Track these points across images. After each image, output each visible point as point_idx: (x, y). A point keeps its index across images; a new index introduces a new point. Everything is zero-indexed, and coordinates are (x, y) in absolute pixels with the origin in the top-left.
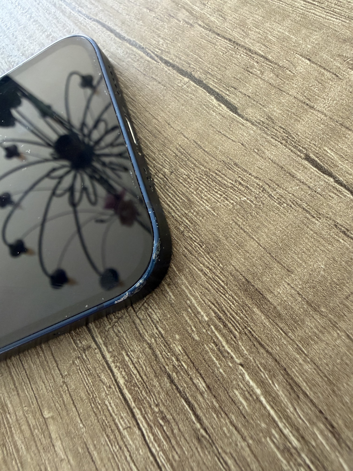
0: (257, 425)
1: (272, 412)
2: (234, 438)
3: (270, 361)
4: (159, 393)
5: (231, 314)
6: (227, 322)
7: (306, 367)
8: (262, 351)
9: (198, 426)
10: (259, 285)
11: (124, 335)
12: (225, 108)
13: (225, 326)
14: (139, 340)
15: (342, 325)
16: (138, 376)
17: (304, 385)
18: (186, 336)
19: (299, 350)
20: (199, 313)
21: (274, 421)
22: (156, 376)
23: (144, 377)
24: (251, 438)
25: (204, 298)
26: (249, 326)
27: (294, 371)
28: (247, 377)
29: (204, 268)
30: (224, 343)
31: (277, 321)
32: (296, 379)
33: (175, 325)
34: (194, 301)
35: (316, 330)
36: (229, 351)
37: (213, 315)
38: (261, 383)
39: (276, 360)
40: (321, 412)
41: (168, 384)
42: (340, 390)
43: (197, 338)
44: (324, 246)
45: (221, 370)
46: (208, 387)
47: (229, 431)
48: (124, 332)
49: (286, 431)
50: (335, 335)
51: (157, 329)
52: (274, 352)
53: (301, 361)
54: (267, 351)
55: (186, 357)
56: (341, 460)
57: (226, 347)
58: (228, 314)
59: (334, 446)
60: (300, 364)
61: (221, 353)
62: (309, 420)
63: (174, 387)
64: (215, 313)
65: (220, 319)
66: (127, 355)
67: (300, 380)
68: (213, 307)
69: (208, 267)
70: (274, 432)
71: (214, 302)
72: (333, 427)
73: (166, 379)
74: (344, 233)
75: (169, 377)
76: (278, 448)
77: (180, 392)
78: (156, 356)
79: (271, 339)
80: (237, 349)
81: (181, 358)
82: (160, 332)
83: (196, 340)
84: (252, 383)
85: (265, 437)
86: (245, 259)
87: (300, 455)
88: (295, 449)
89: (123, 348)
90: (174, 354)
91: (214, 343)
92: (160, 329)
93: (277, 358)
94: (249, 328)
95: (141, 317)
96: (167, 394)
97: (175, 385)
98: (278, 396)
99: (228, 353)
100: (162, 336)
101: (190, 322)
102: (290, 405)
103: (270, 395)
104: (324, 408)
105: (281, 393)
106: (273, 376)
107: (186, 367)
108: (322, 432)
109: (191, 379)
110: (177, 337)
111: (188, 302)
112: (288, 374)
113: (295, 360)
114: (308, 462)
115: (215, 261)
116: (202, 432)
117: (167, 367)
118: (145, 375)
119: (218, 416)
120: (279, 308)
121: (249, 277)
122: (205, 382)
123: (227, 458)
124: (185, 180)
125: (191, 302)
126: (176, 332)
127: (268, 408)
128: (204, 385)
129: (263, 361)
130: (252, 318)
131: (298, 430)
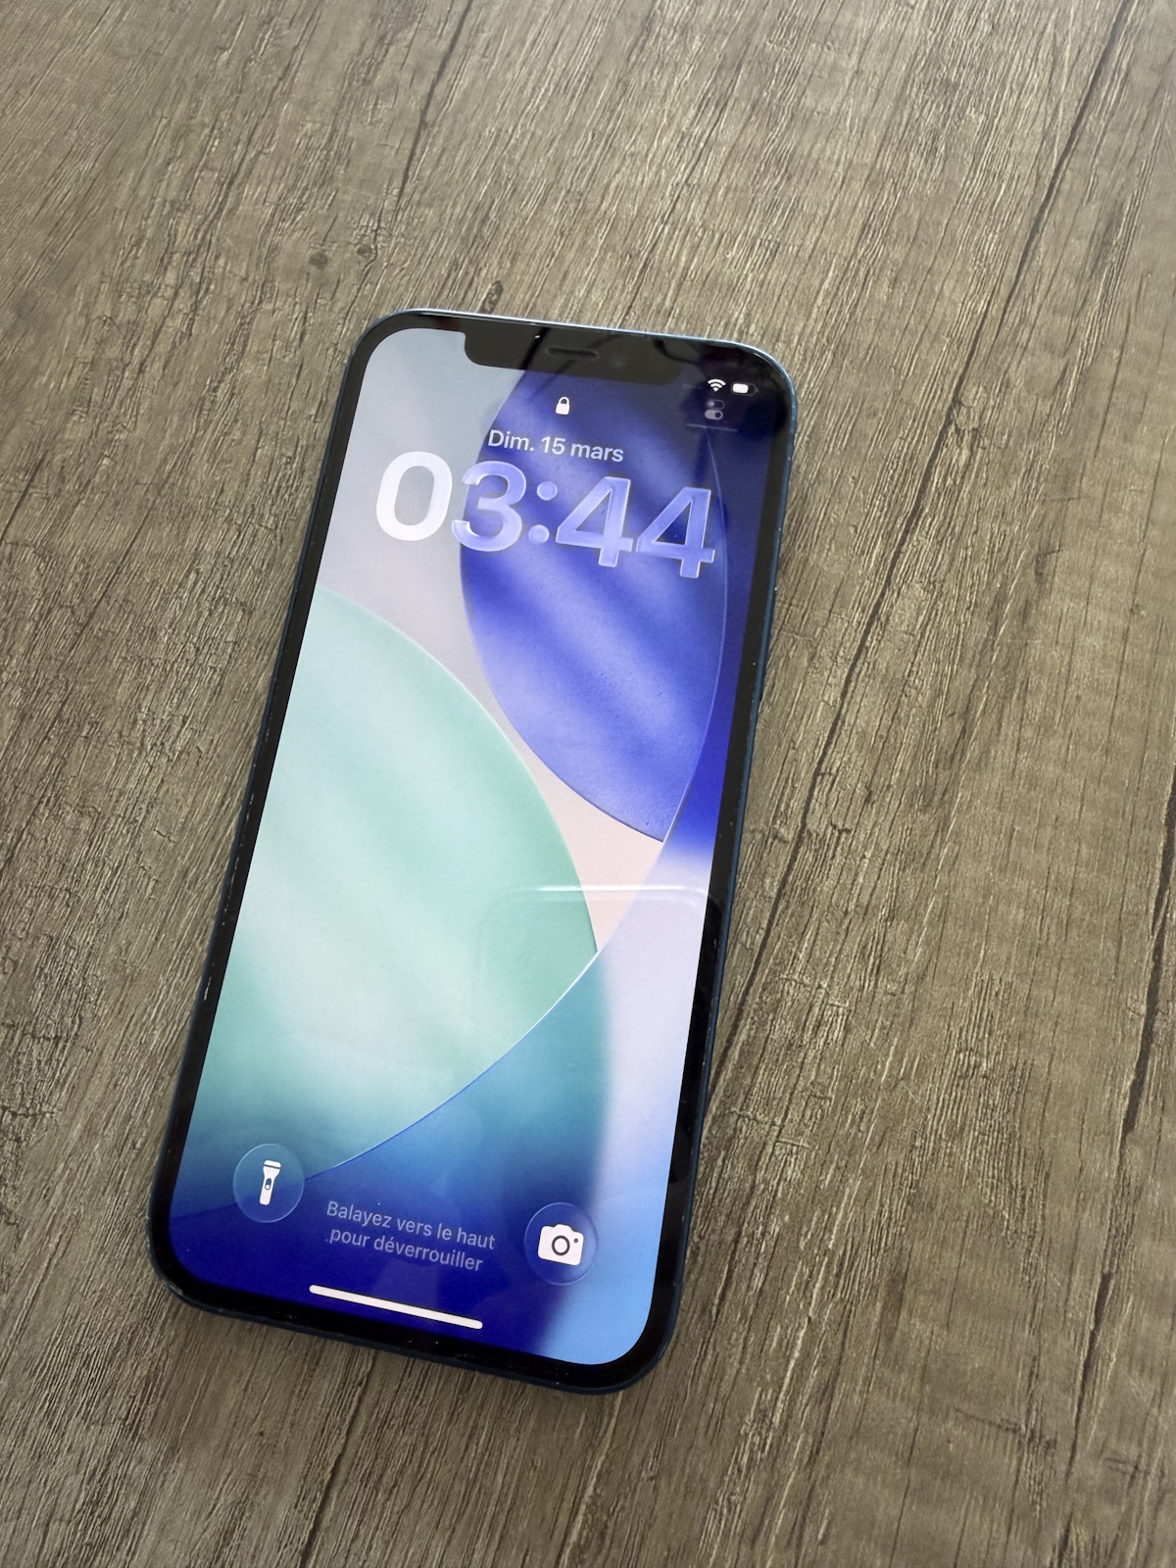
0: (764, 1369)
1: (787, 1381)
2: (734, 1350)
3: (835, 1352)
4: (713, 1231)
5: (855, 1276)
6: (843, 1276)
7: (856, 1398)
8: (840, 1336)
9: (716, 1301)
10: (909, 1294)
11: (742, 1141)
12: (1125, 1109)
13: (838, 1275)
14: (749, 1166)
15: (924, 1419)
16: (712, 1191)
17: (836, 1404)
18: (794, 1229)
19: (867, 1381)
20: (831, 1231)
21: (781, 1387)
22: (728, 1216)
23: (716, 1200)
24: (748, 1370)
25: (851, 1229)
26: (856, 1306)
27: (842, 1386)
28: (802, 1334)
29: (886, 1207)
30: (818, 1285)
31: (882, 1340)
32: (836, 1391)
33: (798, 1206)
34: (840, 1216)
35: (900, 1390)
36: (814, 1297)
37: (841, 1253)
38: (806, 1355)
39: (840, 1359)
40: (823, 1433)
41: (730, 1238)
42: (857, 1444)
43: (802, 1245)
44: (1001, 1355)
45: (788, 1298)
46: (761, 1290)
47: (737, 1340)
48: (746, 1138)
49: (780, 1405)
50: (909, 1415)
51: (778, 1184)
52: (847, 1352)
53: (858, 1389)
54: (843, 1344)
55: (773, 1244)
56: (793, 1474)
57: (816, 1291)
58: (853, 1273)
59: (801, 1461)
60: (854, 1390)
61: (806, 1288)
62: (806, 1424)
63: (732, 1247)
64: (844, 1254)
65: (841, 1265)
66: (724, 1160)
67: (838, 1396)
68: (849, 1247)
69: (890, 1212)
70: (770, 1391)
71: (855, 1247)
72: (818, 1452)
73: (733, 1231)
74: (1031, 1373)
75: (739, 1234)
76: (758, 1404)
77: (732, 1258)
78: (748, 1203)
79: (858, 1342)
80: (822, 1305)
81: (768, 1237)
82: (777, 1191)
83: (798, 1247)
84: (799, 1342)
85: (758, 1385)
86: (930, 1258)
87: (768, 1431)
88: (771, 1423)
89: (727, 1149)
90: (766, 1225)
91: (811, 1272)
92: (780, 1188)
93: (844, 1360)
94: (853, 1308)
95: (777, 1153)
96: (720, 1243)
97: (735, 1247)
98: (807, 1379)
99: (811, 1297)
100: (774, 1197)
101: (813, 1226)
102: (806, 1397)
103: (801, 1370)
104: (828, 1436)
105: (812, 1381)
106: (822, 1363)
107: (762, 1250)
108: (805, 1443)
109: (755, 1264)
110: (787, 1218)
111: (834, 1209)
112: (835, 1380)
113: (854, 1380)
114: (769, 1442)
115: (904, 1217)
116: (714, 1312)
117: (746, 1225)
118: (720, 1201)
119: (741, 1319)
120: (898, 1334)
121: (911, 1277)
122: (763, 1284)
123: (710, 1352)
124: (986, 1106)
125: (836, 1214)
126: (791, 1214)
127: (789, 1374)
128: (760, 1285)
129: (830, 1344)
130: (867, 1306)
131: (789, 1417)
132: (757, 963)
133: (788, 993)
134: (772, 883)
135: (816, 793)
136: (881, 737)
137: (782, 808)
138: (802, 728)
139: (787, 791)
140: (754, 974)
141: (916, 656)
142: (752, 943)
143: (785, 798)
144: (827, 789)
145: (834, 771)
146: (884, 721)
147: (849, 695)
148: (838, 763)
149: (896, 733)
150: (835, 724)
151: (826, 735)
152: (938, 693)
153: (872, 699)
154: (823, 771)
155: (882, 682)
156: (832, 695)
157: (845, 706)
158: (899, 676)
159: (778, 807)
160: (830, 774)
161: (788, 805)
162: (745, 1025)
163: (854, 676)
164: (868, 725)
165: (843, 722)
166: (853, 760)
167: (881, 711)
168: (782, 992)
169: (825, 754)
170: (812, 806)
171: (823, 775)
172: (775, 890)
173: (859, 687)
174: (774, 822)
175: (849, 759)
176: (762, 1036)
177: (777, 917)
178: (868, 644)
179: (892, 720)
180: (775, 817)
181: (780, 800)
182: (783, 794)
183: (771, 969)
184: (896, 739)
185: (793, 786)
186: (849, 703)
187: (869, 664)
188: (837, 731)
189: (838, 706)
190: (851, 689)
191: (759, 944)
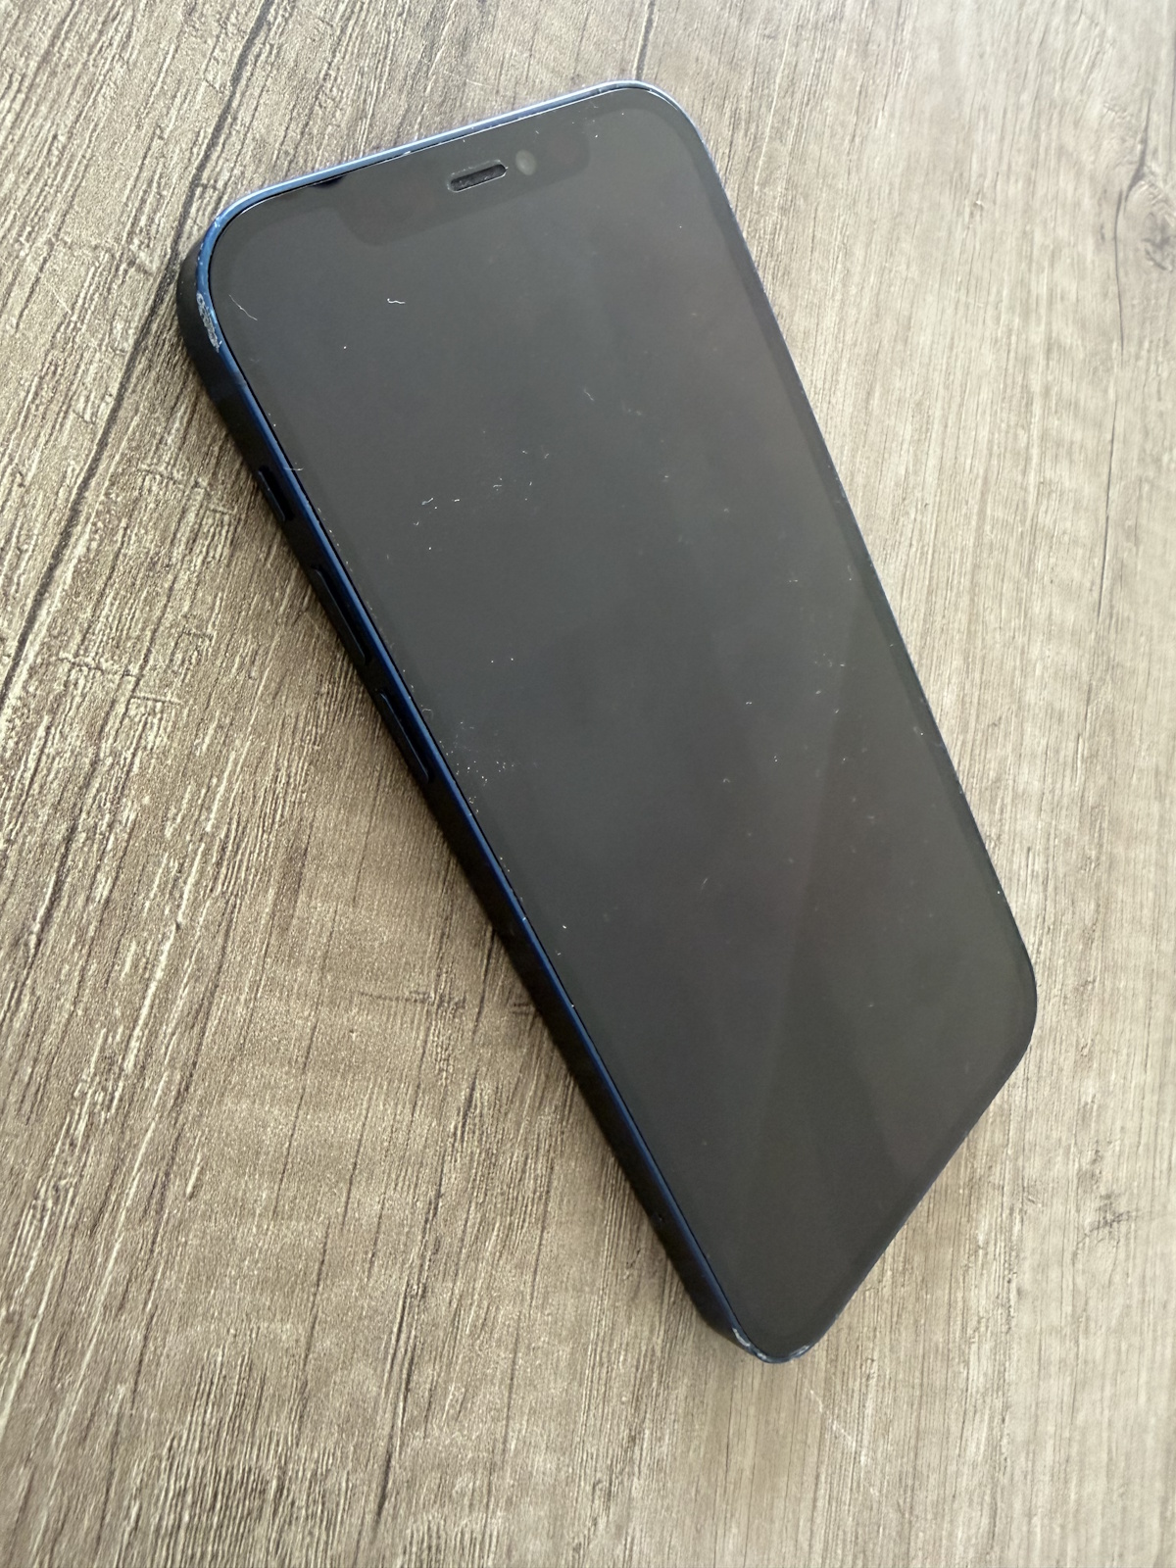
0: (111, 1005)
1: (145, 1011)
2: (64, 989)
3: (213, 963)
4: (32, 830)
5: (241, 861)
6: (225, 863)
7: (239, 1009)
8: (220, 940)
9: (36, 927)
10: (308, 874)
11: (78, 699)
13: (219, 864)
14: (89, 734)
15: (324, 1011)
16: (28, 775)
17: (213, 1023)
18: (157, 813)
19: (255, 986)
20: (209, 810)
21: (136, 1021)
22: (55, 807)
23: (36, 786)
24: (86, 1010)
25: (237, 803)
26: (243, 898)
27: (222, 1000)
28: (166, 947)
29: (283, 771)
30: (191, 880)
31: (275, 932)
32: (214, 1008)
33: (163, 782)
34: (222, 789)
35: (296, 987)
36: (185, 896)
37: (222, 836)
38: (174, 971)
39: (220, 968)
40: (194, 1064)
41: (59, 837)
42: (240, 1064)
43: (168, 833)
44: (412, 923)
45: (147, 904)
46: (108, 901)
47: (69, 974)
48: (83, 696)
49: (134, 1044)
50: (306, 1013)
51: (134, 755)
52: (230, 956)
53: (242, 998)
54: (224, 948)
55: (126, 836)
56: (153, 1125)
57: (187, 888)
58: (239, 857)
59: (164, 1106)
60: (238, 999)
61: (173, 886)
62: (172, 1059)
63: (63, 850)
64: (227, 836)
65: (224, 849)
66: (48, 728)
67: (216, 1013)
68: (234, 826)
69: (289, 776)
70: (120, 1030)
71: (243, 824)
72: (187, 1089)
73: (64, 827)
74: (443, 934)
75: (73, 830)
76: (102, 1050)
77: (62, 864)
78: (87, 785)
79: (245, 941)
80: (195, 905)
81: (118, 828)
82: (132, 763)
83: (164, 835)
84: (163, 959)
85: (103, 1026)
86: (335, 826)
87: (117, 1080)
88: (121, 1069)
89: (53, 712)
90: (115, 813)
91: (182, 865)
92: (137, 761)
93: (225, 967)
94: (238, 902)
95: (132, 713)
96: (43, 846)
97: (67, 849)
98: (173, 1003)
99: (181, 897)
100: (128, 772)
101: (185, 806)
102: (173, 1024)
103: (167, 992)
104: (202, 1063)
105: (180, 1003)
106: (196, 978)
107: (109, 847)
108: (169, 1082)
109: (98, 868)
110: (146, 800)
111: (215, 781)
112: (212, 994)
113: (238, 989)
114: (117, 1095)
115: (306, 782)
116: (33, 940)
117: (84, 815)
118: (41, 787)
119: (75, 945)
120: (295, 921)
121: (313, 851)
122: (111, 891)
123: (26, 999)
125: (217, 786)
126: (153, 793)
127: (148, 1002)
128: (106, 893)
129: (206, 952)
130: (256, 895)
131: (148, 1055)
132: (103, 444)
133: (150, 491)
134: (126, 330)
135: (193, 210)
136: (287, 153)
137: (143, 222)
138: (173, 112)
139: (150, 199)
140: (96, 460)
141: (334, 56)
142: (94, 414)
143: (147, 209)
144: (210, 208)
145: (220, 185)
146: (291, 133)
147: (243, 82)
148: (226, 175)
149: (306, 153)
150: (222, 118)
151: (210, 130)
152: (360, 115)
153: (275, 97)
154: (204, 181)
155: (289, 78)
156: (222, 75)
157: (238, 95)
158: (311, 76)
159: (136, 219)
160: (215, 188)
161: (151, 220)
162: (83, 533)
163: (251, 58)
164: (268, 133)
165: (235, 119)
166: (248, 174)
167: (287, 118)
168: (141, 488)
169: (207, 157)
170: (187, 228)
171: (205, 187)
172: (131, 341)
173: (257, 75)
174: (130, 241)
175: (243, 173)
176: (109, 550)
177: (133, 380)
178: (270, 18)
179: (302, 133)
180: (131, 234)
181: (140, 210)
182: (143, 201)
183: (123, 455)
184: (305, 161)
185: (159, 194)
186: (243, 95)
187: (272, 46)
188: (226, 130)
189: (227, 93)
190: (246, 74)
191: (106, 417)
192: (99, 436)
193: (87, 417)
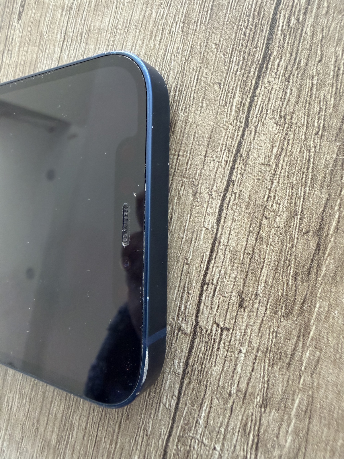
132: (174, 421)
133: (194, 448)
134: (179, 363)
135: (203, 298)
136: (248, 254)
137: (182, 309)
138: (192, 249)
139: (185, 296)
140: (172, 428)
141: (272, 184)
142: (170, 405)
143: (184, 302)
144: (211, 295)
145: (215, 282)
146: (250, 241)
147: (222, 221)
148: (217, 275)
149: (260, 250)
150: (213, 245)
151: (208, 253)
152: (293, 214)
153: (239, 223)
154: (207, 281)
155: (246, 209)
156: (211, 221)
157: (220, 230)
158: (259, 202)
159: (180, 307)
160: (212, 284)
161: (186, 306)
163: (225, 205)
164: (237, 245)
165: (219, 243)
166: (228, 273)
167: (247, 233)
168: (190, 446)
169: (208, 268)
170: (201, 308)
171: (208, 284)
172: (181, 369)
173: (229, 214)
174: (178, 319)
175: (225, 272)
177: (184, 389)
178: (234, 178)
179: (256, 239)
180: (178, 315)
181: (181, 303)
182: (182, 298)
183: (182, 427)
184: (260, 255)
185: (188, 293)
186: (223, 228)
187: (235, 194)
188: (216, 251)
189: (215, 230)
190: (223, 216)
191: (174, 407)
192: (172, 416)
193: (167, 406)
